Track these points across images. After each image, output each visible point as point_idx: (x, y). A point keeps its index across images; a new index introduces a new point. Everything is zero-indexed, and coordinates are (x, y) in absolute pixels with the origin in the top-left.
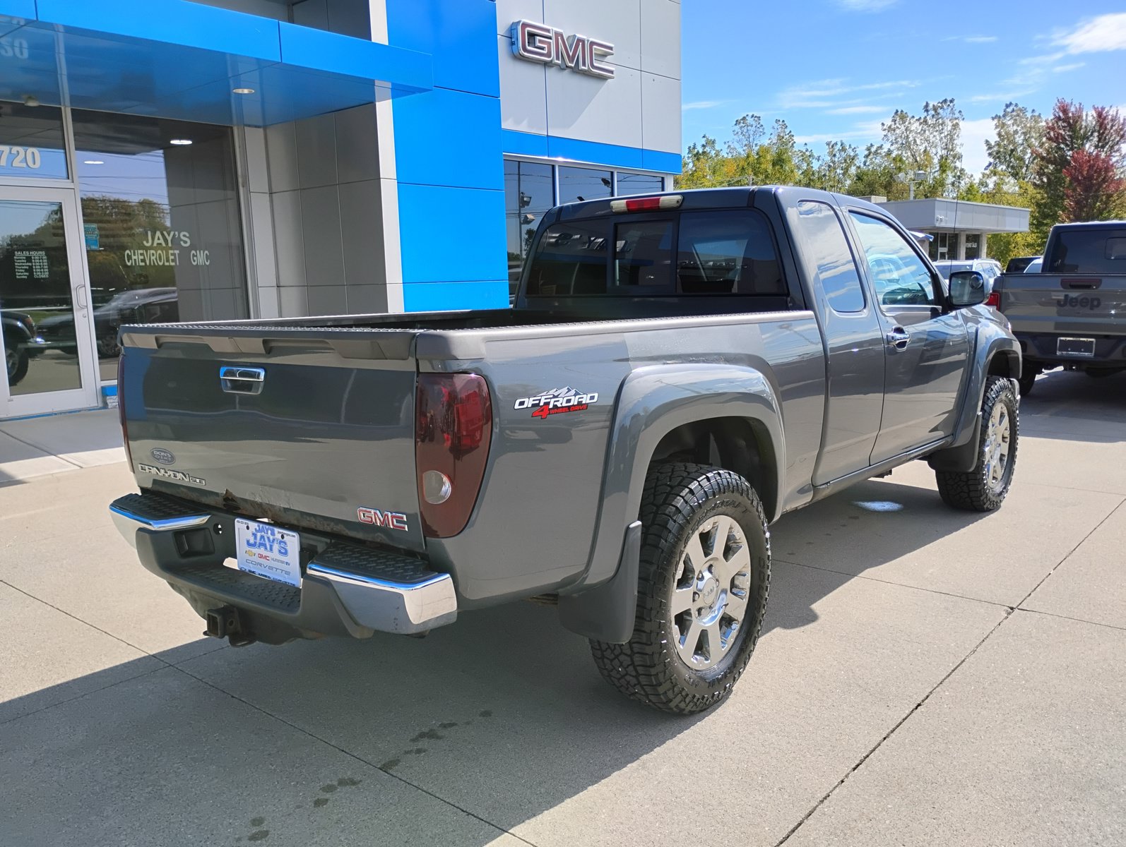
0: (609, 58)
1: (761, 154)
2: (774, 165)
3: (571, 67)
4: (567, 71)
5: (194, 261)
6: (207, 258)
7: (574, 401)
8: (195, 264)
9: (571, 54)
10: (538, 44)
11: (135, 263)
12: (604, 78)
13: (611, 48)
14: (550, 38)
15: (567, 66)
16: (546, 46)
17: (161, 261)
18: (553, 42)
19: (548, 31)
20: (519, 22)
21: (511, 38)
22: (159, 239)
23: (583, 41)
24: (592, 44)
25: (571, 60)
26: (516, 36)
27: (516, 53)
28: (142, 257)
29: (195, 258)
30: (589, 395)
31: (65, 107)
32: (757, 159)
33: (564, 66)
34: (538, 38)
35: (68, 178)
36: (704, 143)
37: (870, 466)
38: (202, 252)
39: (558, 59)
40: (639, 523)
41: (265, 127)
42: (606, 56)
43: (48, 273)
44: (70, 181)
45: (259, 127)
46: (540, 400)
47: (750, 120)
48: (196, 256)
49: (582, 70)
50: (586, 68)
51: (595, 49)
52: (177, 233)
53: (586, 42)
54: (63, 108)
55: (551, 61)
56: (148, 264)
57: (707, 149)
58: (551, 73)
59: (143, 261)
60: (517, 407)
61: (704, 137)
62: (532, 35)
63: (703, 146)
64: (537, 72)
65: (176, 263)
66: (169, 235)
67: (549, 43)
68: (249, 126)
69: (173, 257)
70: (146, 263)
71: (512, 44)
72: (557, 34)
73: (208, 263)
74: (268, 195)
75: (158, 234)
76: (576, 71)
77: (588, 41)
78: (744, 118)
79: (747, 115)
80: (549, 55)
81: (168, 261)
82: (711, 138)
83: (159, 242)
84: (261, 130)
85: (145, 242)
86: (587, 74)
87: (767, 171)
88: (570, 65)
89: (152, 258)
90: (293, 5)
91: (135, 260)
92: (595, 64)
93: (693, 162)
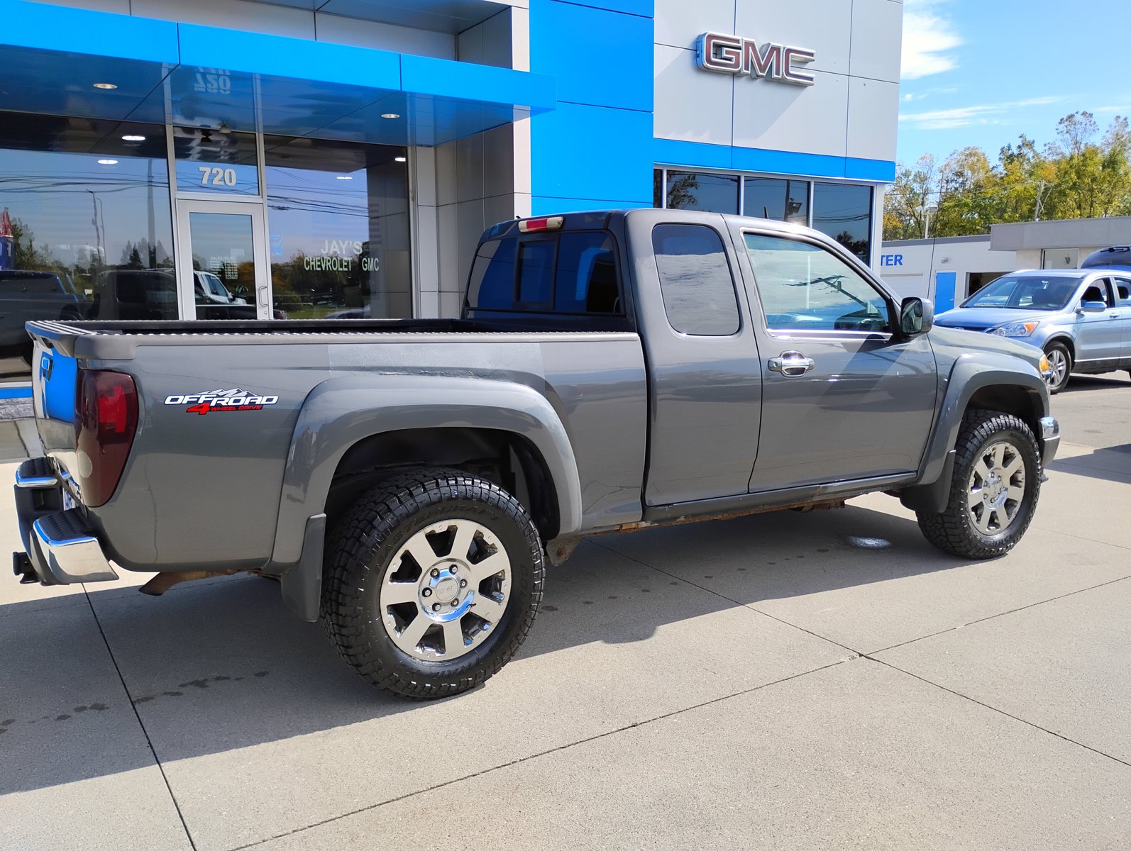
0: (810, 65)
1: (1087, 155)
2: (1104, 167)
3: (762, 76)
4: (759, 80)
5: (365, 267)
6: (377, 264)
7: (245, 401)
8: (365, 269)
9: (763, 63)
10: (724, 55)
11: (313, 268)
12: (804, 86)
13: (812, 55)
14: (740, 48)
15: (757, 76)
16: (734, 57)
17: (335, 267)
18: (742, 53)
19: (737, 41)
20: (705, 34)
21: (696, 51)
22: (335, 247)
23: (778, 49)
24: (789, 51)
25: (762, 70)
26: (700, 48)
27: (701, 66)
28: (319, 263)
29: (366, 265)
30: (265, 398)
31: (259, 132)
32: (1083, 161)
33: (754, 76)
34: (725, 49)
35: (259, 195)
36: (1021, 144)
37: (749, 493)
38: (372, 259)
39: (747, 68)
40: (324, 515)
41: (435, 146)
42: (807, 63)
43: (236, 276)
44: (260, 196)
45: (430, 146)
46: (199, 398)
47: (1078, 118)
48: (367, 263)
49: (775, 79)
50: (780, 77)
51: (792, 56)
52: (351, 242)
53: (782, 50)
54: (257, 134)
55: (740, 71)
56: (324, 269)
57: (1025, 150)
58: (741, 84)
59: (320, 266)
60: (168, 401)
61: (1021, 137)
62: (719, 47)
63: (1019, 147)
64: (725, 83)
65: (348, 269)
66: (344, 244)
67: (739, 53)
68: (421, 146)
69: (346, 264)
70: (322, 269)
71: (697, 56)
72: (748, 44)
73: (377, 270)
74: (434, 208)
75: (334, 242)
76: (769, 79)
77: (784, 48)
78: (1071, 117)
79: (1077, 113)
80: (737, 65)
81: (341, 266)
82: (1029, 138)
83: (335, 250)
84: (432, 149)
85: (322, 250)
86: (782, 82)
87: (1094, 175)
88: (761, 74)
89: (328, 264)
90: (459, 34)
91: (313, 266)
92: (791, 72)
93: (1005, 165)
